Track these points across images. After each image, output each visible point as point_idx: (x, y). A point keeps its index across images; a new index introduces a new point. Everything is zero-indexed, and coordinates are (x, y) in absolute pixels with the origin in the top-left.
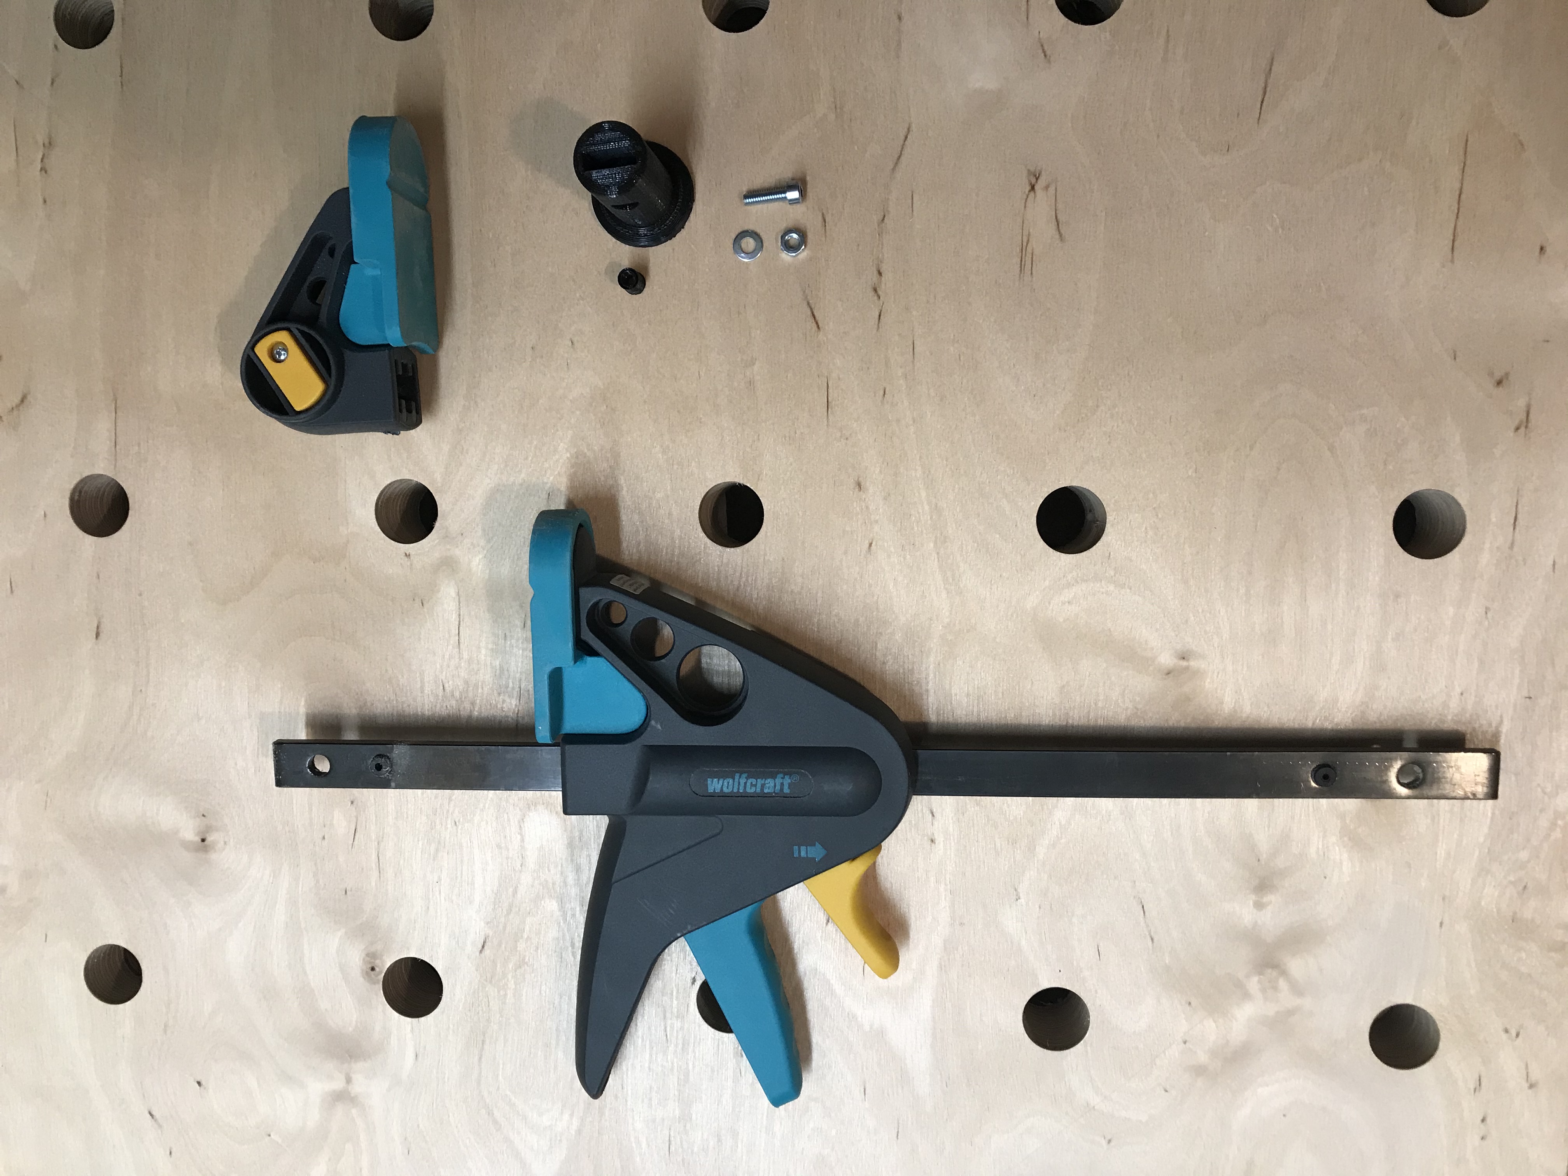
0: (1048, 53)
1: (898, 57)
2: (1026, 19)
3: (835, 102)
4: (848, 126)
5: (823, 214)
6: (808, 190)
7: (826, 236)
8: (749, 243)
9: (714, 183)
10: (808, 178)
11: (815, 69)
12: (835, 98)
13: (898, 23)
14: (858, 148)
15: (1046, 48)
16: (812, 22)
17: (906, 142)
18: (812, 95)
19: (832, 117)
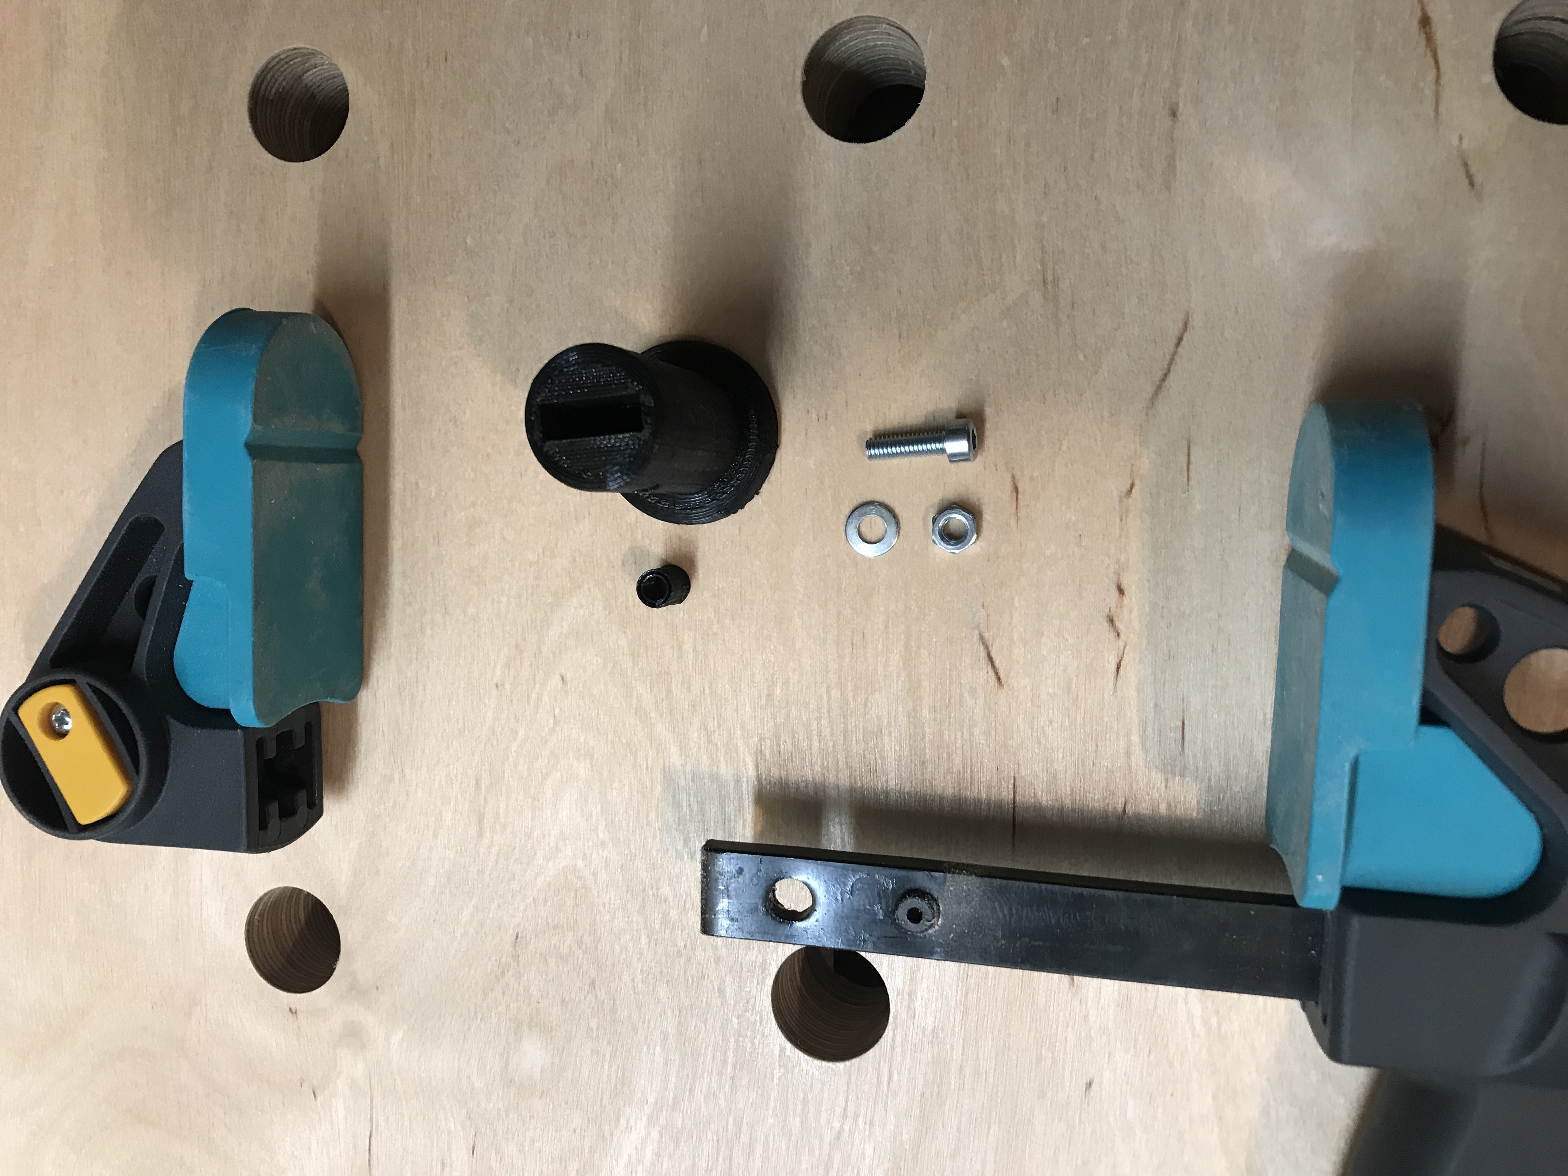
0: (1478, 180)
1: (1168, 188)
2: (1432, 114)
3: (1044, 271)
4: (1068, 317)
5: (1013, 477)
6: (987, 433)
7: (1018, 519)
8: (874, 523)
9: (814, 416)
10: (988, 411)
11: (1007, 212)
12: (1043, 263)
13: (1170, 123)
14: (1085, 356)
15: (1473, 170)
16: (1004, 123)
17: (1180, 349)
18: (1000, 258)
19: (1036, 299)
